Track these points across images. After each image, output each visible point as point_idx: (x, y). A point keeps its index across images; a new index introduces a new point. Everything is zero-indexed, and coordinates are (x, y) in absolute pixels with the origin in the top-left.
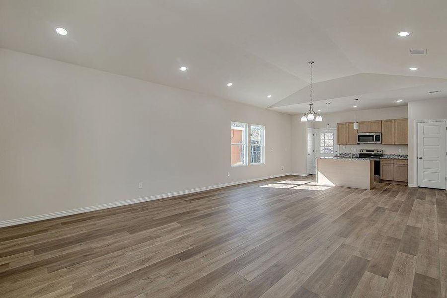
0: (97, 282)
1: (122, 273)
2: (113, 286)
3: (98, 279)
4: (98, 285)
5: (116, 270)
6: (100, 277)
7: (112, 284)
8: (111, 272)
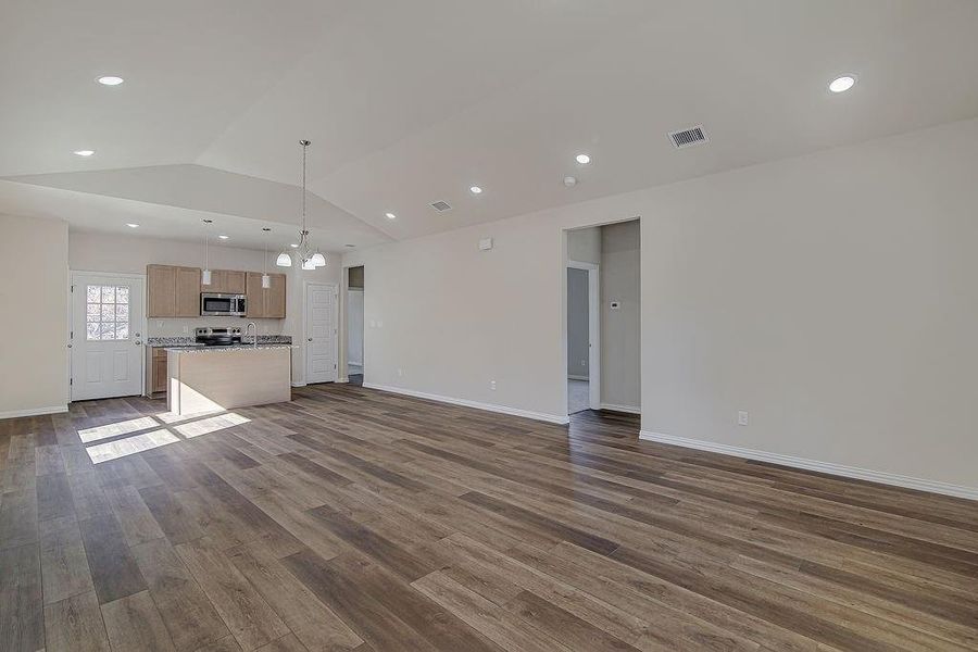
0: (763, 630)
1: (712, 606)
2: (748, 603)
3: (757, 633)
4: (768, 623)
5: (709, 620)
6: (749, 632)
7: (747, 607)
8: (722, 624)
